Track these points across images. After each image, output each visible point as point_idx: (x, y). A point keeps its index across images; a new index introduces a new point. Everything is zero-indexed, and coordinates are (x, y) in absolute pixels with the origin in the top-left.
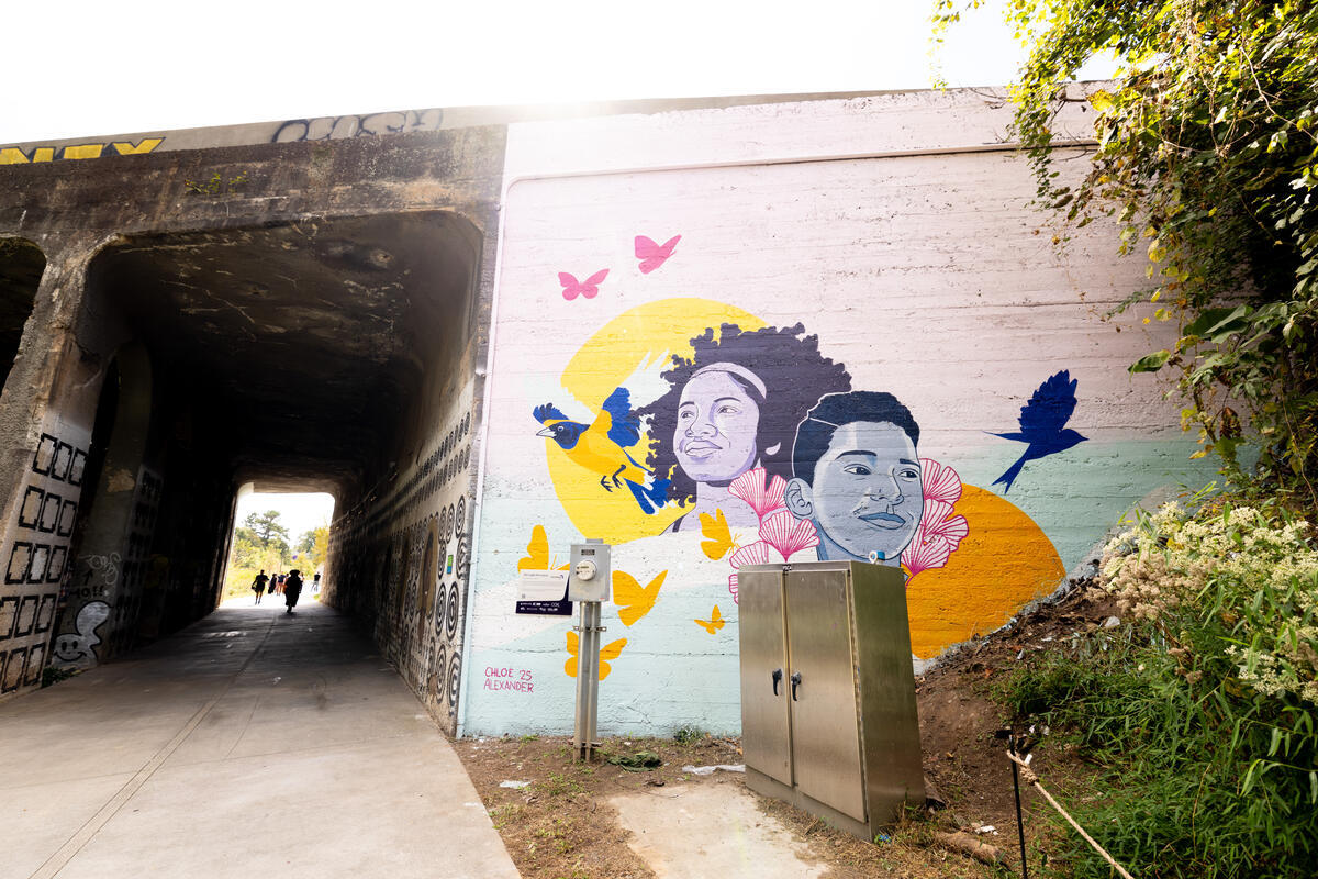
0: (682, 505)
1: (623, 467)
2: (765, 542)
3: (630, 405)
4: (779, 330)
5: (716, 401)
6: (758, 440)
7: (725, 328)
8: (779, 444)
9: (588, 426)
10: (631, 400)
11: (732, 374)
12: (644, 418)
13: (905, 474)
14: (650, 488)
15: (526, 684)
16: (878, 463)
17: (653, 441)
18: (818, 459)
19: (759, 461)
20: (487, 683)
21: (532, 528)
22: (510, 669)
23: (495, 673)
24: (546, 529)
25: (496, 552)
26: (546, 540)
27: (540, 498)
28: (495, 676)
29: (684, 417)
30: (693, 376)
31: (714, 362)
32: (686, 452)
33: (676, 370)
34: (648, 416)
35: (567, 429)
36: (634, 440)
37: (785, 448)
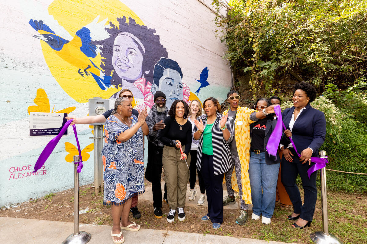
0: (117, 87)
1: (89, 67)
2: (145, 104)
3: (91, 38)
4: (148, 28)
5: (128, 48)
6: (143, 67)
7: (130, 19)
8: (149, 71)
9: (68, 42)
10: (91, 35)
11: (134, 40)
12: (98, 46)
13: (180, 87)
14: (103, 79)
15: (42, 170)
16: (174, 82)
17: (103, 58)
18: (160, 78)
19: (143, 76)
20: (12, 176)
21: (36, 89)
22: (29, 166)
23: (17, 169)
24: (46, 91)
25: (8, 101)
26: (47, 97)
27: (40, 74)
28: (18, 171)
29: (116, 51)
30: (119, 34)
31: (127, 32)
32: (118, 66)
33: (111, 29)
34: (100, 46)
35: (55, 39)
36: (94, 55)
37: (151, 72)
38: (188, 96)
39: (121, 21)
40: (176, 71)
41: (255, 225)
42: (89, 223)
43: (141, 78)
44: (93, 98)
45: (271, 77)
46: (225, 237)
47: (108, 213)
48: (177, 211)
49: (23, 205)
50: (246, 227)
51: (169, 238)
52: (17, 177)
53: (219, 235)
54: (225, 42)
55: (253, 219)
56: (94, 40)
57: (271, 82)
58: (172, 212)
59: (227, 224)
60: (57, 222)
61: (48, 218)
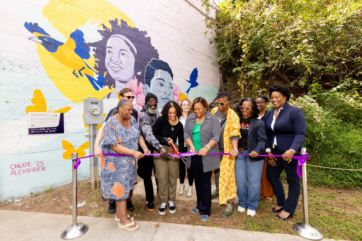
0: (110, 88)
1: (83, 68)
2: (138, 104)
3: (84, 40)
4: (140, 30)
5: (121, 50)
6: (135, 68)
7: (122, 21)
8: (141, 72)
9: (62, 44)
11: (126, 41)
13: (170, 87)
14: (97, 79)
15: (41, 167)
16: (165, 83)
17: (97, 59)
18: (151, 79)
19: (135, 76)
20: (13, 172)
21: (33, 90)
22: (28, 163)
23: (18, 166)
24: (43, 92)
25: (7, 102)
26: (44, 97)
27: (36, 75)
28: (18, 167)
29: (109, 53)
30: (111, 36)
31: (119, 34)
32: (111, 67)
33: (104, 31)
34: (93, 48)
35: (50, 41)
36: (88, 57)
37: (143, 73)
38: (179, 96)
39: (114, 23)
40: (166, 72)
41: (241, 217)
42: (86, 215)
43: (133, 78)
44: (87, 99)
45: (258, 78)
46: (213, 228)
47: (103, 207)
48: (168, 205)
49: (24, 199)
50: (232, 219)
51: (161, 229)
52: (17, 173)
53: (207, 226)
54: (214, 44)
55: (239, 212)
56: (87, 43)
57: (258, 82)
58: (163, 205)
59: (215, 216)
60: (56, 215)
61: (48, 211)
